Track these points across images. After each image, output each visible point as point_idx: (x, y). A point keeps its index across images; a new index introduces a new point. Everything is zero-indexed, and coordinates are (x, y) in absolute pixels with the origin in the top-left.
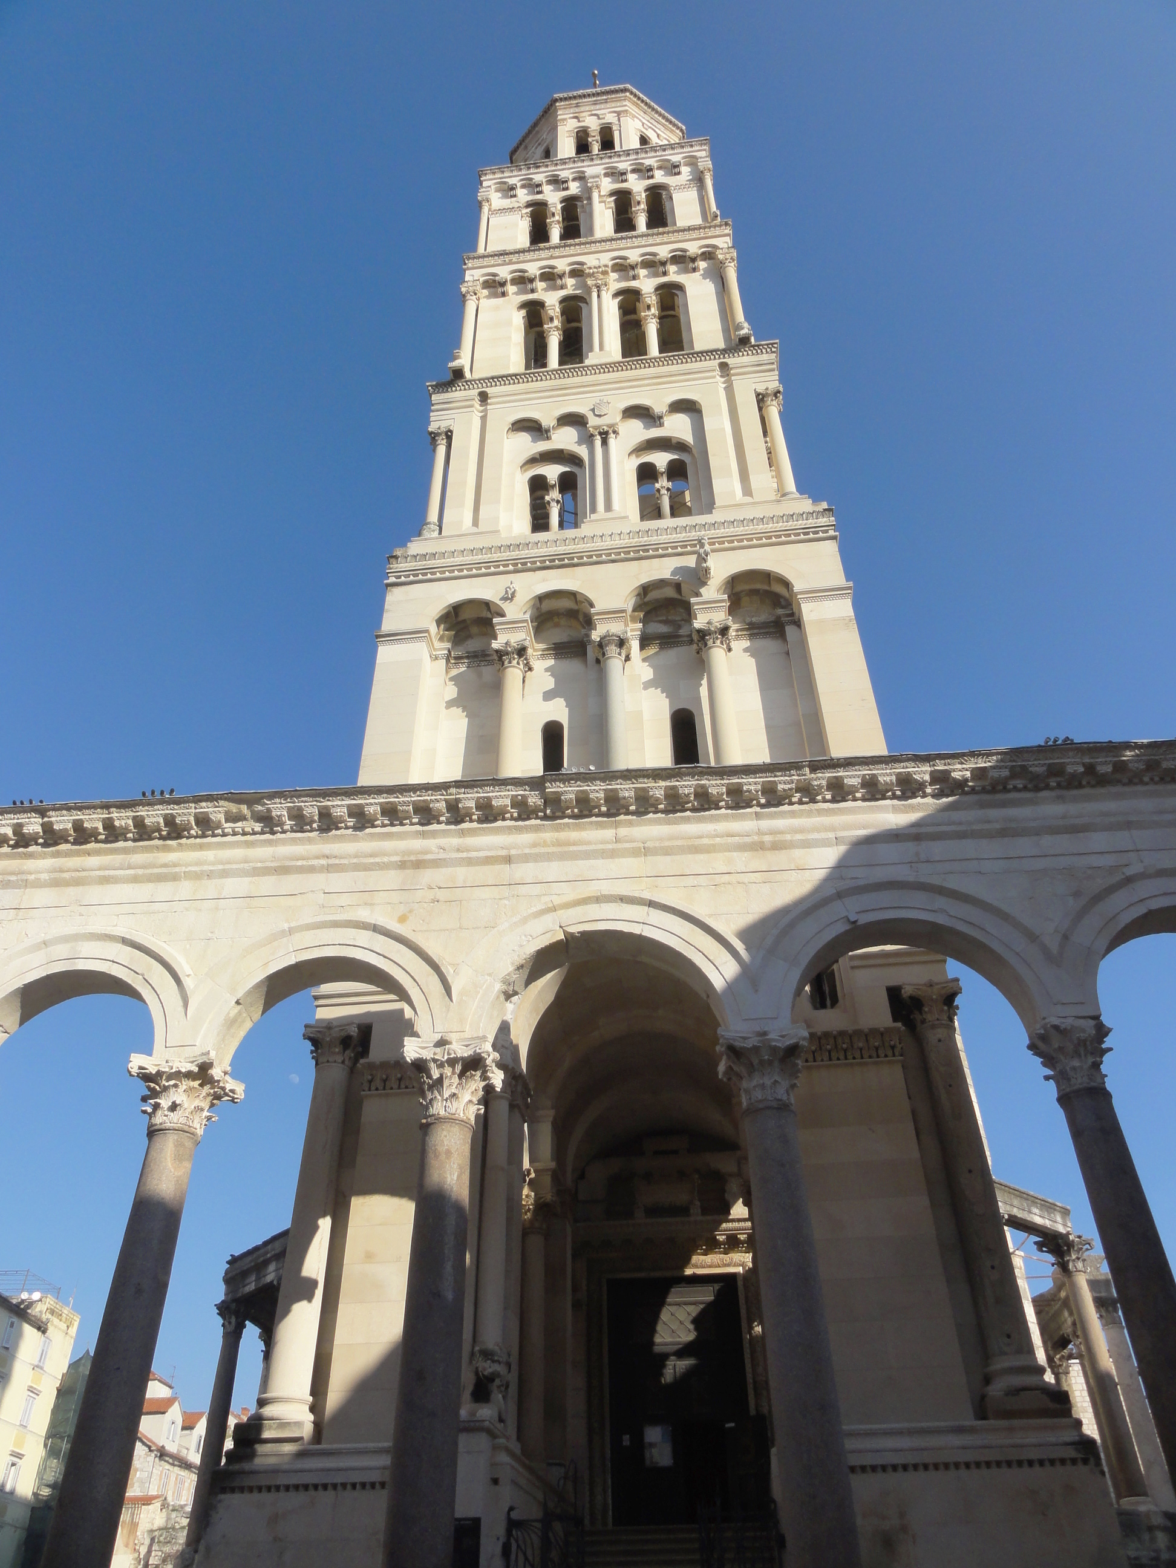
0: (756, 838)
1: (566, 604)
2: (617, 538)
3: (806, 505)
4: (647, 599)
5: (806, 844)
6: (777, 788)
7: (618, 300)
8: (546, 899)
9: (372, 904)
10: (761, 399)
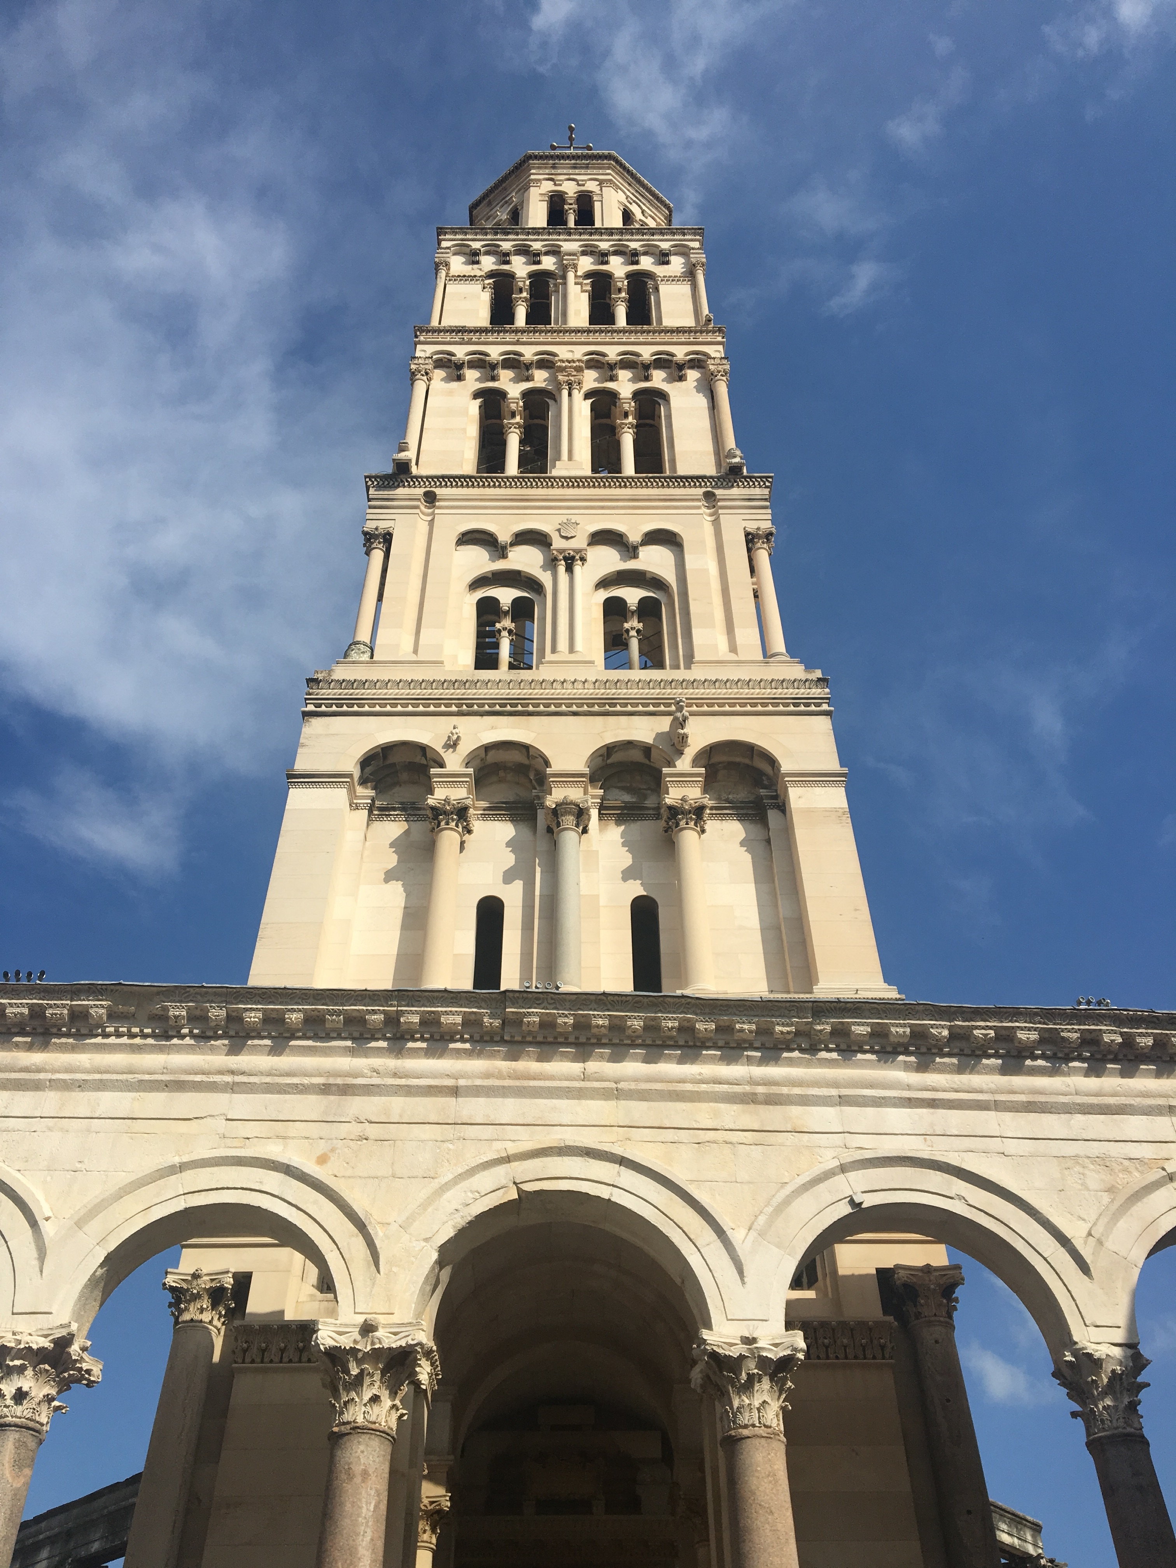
0: (748, 1088)
1: (517, 757)
2: (581, 686)
3: (797, 671)
4: (609, 761)
5: (805, 1101)
6: (774, 1029)
7: (591, 400)
8: (498, 1145)
9: (285, 1138)
10: (751, 539)
